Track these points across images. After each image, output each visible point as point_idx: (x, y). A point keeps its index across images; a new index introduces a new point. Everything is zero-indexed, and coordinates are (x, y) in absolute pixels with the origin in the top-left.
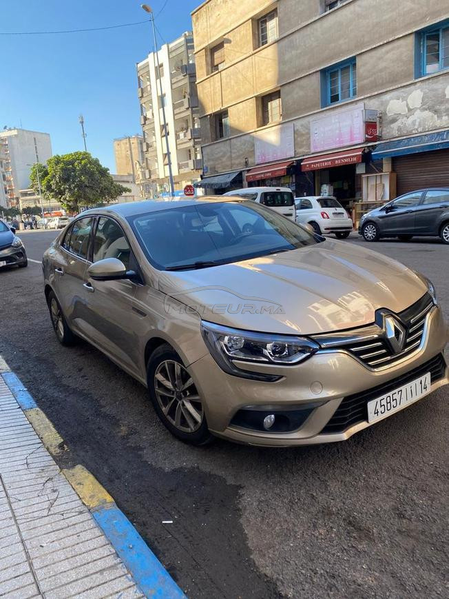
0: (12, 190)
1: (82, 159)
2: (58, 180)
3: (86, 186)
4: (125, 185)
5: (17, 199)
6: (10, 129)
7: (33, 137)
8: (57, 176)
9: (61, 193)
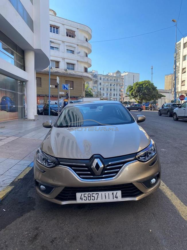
0: (122, 95)
1: (146, 84)
2: (135, 91)
3: (146, 94)
4: (163, 94)
5: (124, 98)
6: (126, 72)
7: (133, 75)
8: (136, 90)
9: (137, 96)
